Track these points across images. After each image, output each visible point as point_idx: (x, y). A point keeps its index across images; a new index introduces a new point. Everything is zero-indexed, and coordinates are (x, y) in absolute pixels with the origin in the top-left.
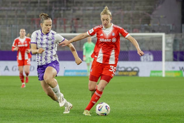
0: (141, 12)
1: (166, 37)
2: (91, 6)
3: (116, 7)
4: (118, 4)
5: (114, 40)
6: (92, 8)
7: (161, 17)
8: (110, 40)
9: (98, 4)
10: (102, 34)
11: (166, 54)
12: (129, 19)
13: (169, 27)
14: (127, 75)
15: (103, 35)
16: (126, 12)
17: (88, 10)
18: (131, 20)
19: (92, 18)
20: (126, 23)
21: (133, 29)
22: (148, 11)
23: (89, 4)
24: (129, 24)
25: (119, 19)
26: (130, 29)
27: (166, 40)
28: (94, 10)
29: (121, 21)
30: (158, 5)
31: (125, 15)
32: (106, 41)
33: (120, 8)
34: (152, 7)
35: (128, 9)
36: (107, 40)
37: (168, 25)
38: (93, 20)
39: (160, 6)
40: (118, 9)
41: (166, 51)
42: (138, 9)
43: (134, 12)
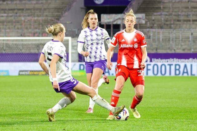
0: (49, 18)
1: (72, 40)
2: (5, 13)
3: (27, 14)
4: (29, 11)
5: (136, 46)
6: (5, 15)
7: (68, 22)
8: (132, 45)
9: (11, 11)
10: (123, 39)
11: (72, 56)
12: (39, 24)
13: (75, 31)
14: (38, 75)
15: (124, 41)
16: (36, 18)
17: (2, 16)
18: (41, 25)
19: (5, 24)
20: (36, 28)
21: (42, 34)
22: (56, 18)
23: (3, 11)
24: (39, 29)
25: (30, 25)
26: (40, 33)
27: (72, 43)
28: (7, 16)
29: (32, 27)
30: (65, 12)
31: (35, 22)
32: (127, 46)
33: (31, 15)
34: (60, 13)
35: (38, 16)
36: (129, 45)
37: (74, 30)
38: (6, 25)
39: (66, 13)
40: (29, 16)
41: (72, 53)
42: (46, 16)
43: (44, 18)
